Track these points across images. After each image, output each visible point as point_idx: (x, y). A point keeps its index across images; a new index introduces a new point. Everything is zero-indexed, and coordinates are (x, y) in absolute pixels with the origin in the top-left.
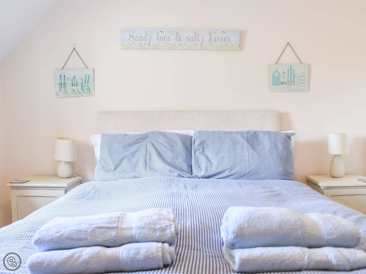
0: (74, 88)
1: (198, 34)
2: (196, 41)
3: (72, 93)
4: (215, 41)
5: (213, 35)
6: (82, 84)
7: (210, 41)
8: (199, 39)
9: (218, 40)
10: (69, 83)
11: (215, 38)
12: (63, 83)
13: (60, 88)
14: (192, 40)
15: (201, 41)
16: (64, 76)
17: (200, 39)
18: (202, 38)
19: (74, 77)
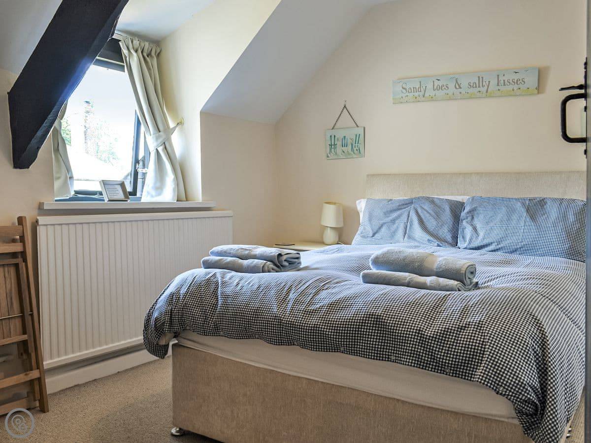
0: (344, 149)
1: (482, 78)
2: (479, 87)
3: (342, 154)
4: (504, 85)
5: (501, 78)
6: (352, 145)
7: (498, 85)
8: (484, 84)
9: (508, 84)
10: (339, 143)
11: (504, 81)
12: (333, 144)
13: (330, 150)
14: (475, 86)
15: (486, 87)
16: (335, 136)
17: (486, 85)
18: (487, 82)
19: (345, 137)
